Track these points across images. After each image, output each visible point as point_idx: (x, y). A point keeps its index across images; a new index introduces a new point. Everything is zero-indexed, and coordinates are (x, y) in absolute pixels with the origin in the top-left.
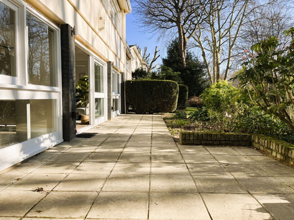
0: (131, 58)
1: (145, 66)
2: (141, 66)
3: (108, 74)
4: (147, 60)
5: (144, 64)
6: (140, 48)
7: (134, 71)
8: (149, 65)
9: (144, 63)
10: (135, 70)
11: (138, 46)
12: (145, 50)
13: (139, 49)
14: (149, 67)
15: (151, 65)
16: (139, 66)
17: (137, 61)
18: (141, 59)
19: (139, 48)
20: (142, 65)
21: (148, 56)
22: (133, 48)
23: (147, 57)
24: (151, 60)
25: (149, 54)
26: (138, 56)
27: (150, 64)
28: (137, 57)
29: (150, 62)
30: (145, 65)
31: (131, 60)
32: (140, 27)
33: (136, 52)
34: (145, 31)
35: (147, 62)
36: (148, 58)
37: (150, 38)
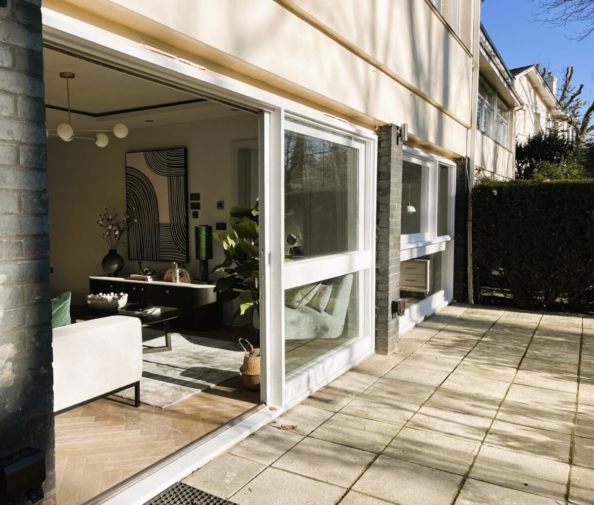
0: (515, 105)
1: (565, 123)
2: (551, 125)
3: (379, 174)
4: (573, 104)
5: (562, 119)
6: (549, 73)
7: (523, 141)
8: (580, 119)
9: (563, 113)
10: (529, 139)
11: (544, 69)
12: (566, 75)
13: (546, 76)
14: (580, 127)
15: (588, 120)
16: (545, 126)
17: (538, 112)
18: (553, 103)
19: (547, 71)
20: (554, 121)
21: (575, 92)
22: (527, 76)
23: (573, 97)
24: (587, 105)
25: (582, 86)
26: (541, 97)
27: (583, 117)
28: (538, 98)
29: (583, 111)
30: (564, 120)
31: (516, 109)
32: (548, 7)
33: (535, 86)
34: (564, 17)
35: (573, 112)
36: (575, 99)
37: (582, 35)
